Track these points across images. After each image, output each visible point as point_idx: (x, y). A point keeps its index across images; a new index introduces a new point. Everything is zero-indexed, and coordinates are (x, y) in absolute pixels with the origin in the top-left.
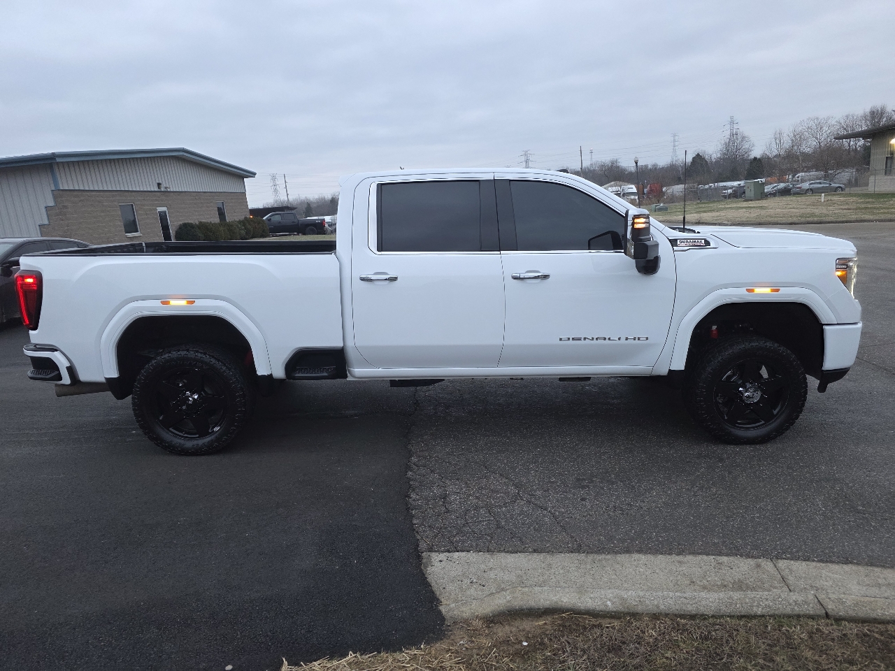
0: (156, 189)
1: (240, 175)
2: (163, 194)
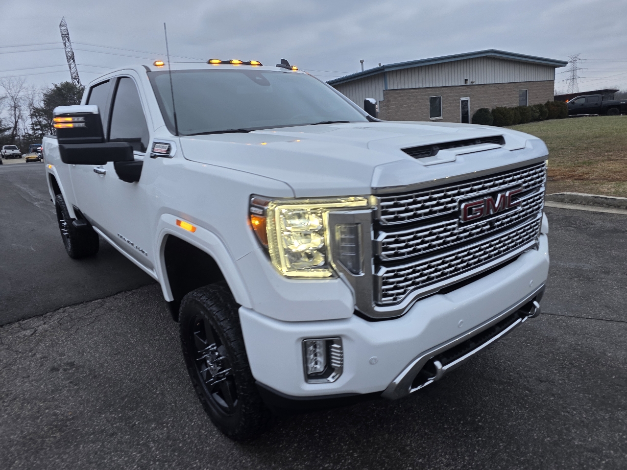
0: (463, 84)
1: (551, 65)
2: (469, 87)
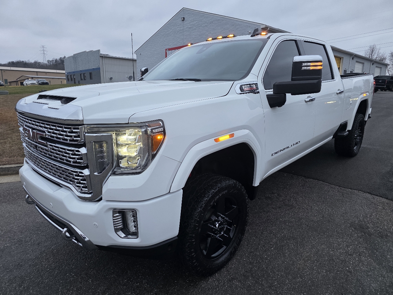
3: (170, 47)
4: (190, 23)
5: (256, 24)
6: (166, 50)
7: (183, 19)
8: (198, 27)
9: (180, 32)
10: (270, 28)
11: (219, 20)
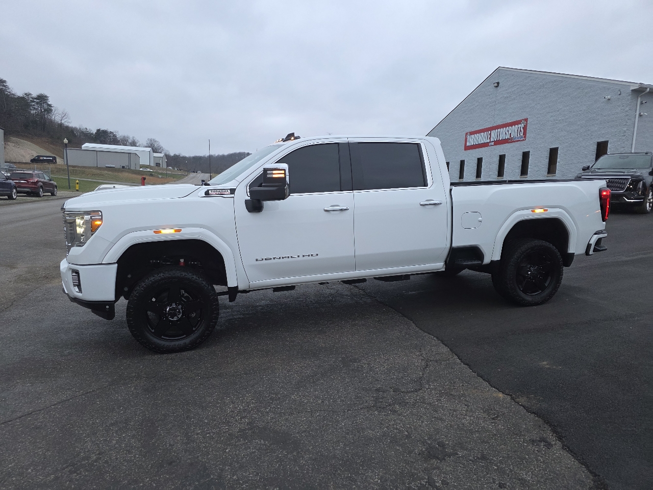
3: (473, 130)
4: (506, 90)
5: (621, 83)
6: (467, 134)
7: (496, 85)
8: (519, 95)
9: (491, 105)
10: (650, 89)
11: (555, 81)
